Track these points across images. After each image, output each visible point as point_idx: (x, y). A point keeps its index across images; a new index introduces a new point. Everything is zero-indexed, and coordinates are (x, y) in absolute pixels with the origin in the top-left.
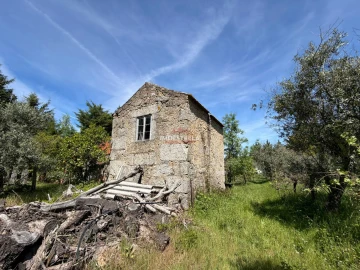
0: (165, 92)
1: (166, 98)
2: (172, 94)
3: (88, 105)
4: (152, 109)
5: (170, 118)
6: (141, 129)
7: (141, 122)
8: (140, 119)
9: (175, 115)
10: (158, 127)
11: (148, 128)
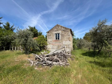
0: (64, 28)
1: (64, 29)
2: (66, 28)
3: (29, 27)
4: (60, 32)
5: (65, 35)
6: (56, 37)
7: (56, 35)
8: (56, 34)
9: (67, 34)
10: (62, 37)
11: (59, 37)
